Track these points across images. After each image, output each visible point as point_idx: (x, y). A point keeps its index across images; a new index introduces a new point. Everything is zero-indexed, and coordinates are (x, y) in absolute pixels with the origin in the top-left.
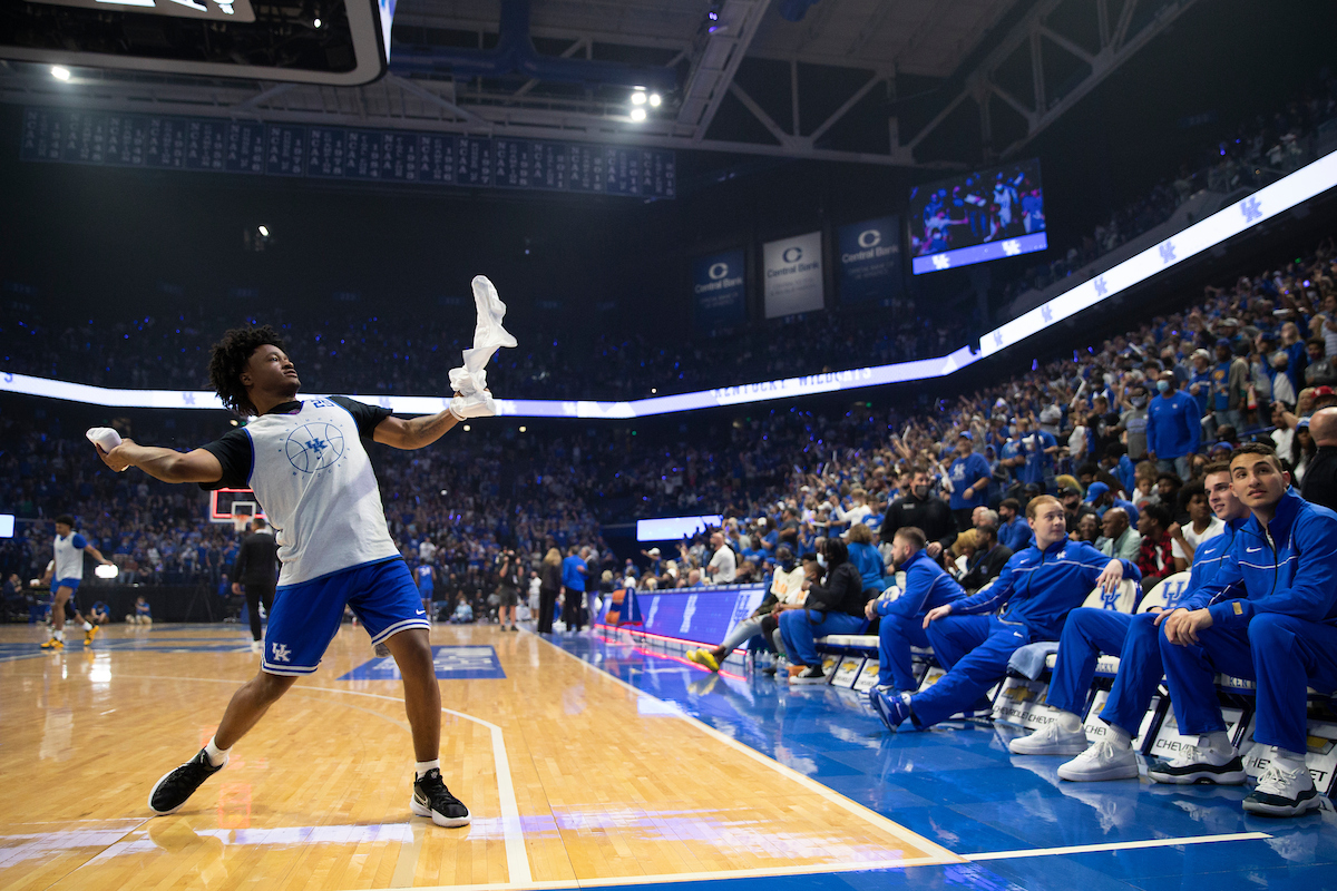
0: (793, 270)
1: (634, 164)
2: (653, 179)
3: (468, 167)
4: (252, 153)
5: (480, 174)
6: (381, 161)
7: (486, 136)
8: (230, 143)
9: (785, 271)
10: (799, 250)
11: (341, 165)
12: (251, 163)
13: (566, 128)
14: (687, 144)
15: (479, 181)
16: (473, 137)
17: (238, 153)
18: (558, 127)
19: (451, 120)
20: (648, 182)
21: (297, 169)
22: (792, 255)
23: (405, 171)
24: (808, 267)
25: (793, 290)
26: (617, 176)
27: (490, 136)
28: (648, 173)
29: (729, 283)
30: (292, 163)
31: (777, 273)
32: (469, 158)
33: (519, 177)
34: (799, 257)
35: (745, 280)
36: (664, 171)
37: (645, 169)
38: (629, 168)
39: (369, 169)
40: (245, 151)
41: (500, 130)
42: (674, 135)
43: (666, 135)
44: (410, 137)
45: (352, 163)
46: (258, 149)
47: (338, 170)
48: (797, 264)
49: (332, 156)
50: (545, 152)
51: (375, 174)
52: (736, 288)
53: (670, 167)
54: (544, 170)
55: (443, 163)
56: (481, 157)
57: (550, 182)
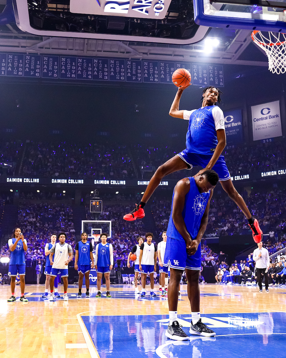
0: (266, 118)
1: (205, 71)
2: (214, 78)
3: (131, 73)
4: (35, 68)
5: (137, 77)
6: (93, 71)
7: (139, 59)
8: (26, 64)
9: (262, 119)
10: (269, 109)
11: (75, 73)
12: (35, 72)
13: (175, 55)
14: (229, 62)
15: (137, 80)
16: (133, 60)
17: (29, 68)
18: (171, 55)
19: (123, 53)
20: (212, 79)
21: (55, 75)
22: (265, 111)
23: (103, 76)
24: (274, 117)
25: (266, 127)
26: (198, 77)
27: (141, 59)
28: (211, 75)
29: (234, 125)
30: (53, 73)
31: (258, 120)
32: (131, 69)
33: (154, 78)
34: (269, 112)
35: (242, 123)
36: (219, 74)
37: (210, 73)
38: (203, 74)
39: (88, 75)
40: (32, 67)
41: (145, 57)
42: (223, 58)
43: (219, 58)
44: (105, 60)
45: (79, 72)
46: (38, 66)
47: (73, 76)
48: (268, 115)
49: (71, 69)
50: (165, 66)
51: (90, 77)
52: (238, 127)
53: (221, 72)
54: (165, 75)
55: (120, 72)
56: (137, 69)
57: (168, 80)
